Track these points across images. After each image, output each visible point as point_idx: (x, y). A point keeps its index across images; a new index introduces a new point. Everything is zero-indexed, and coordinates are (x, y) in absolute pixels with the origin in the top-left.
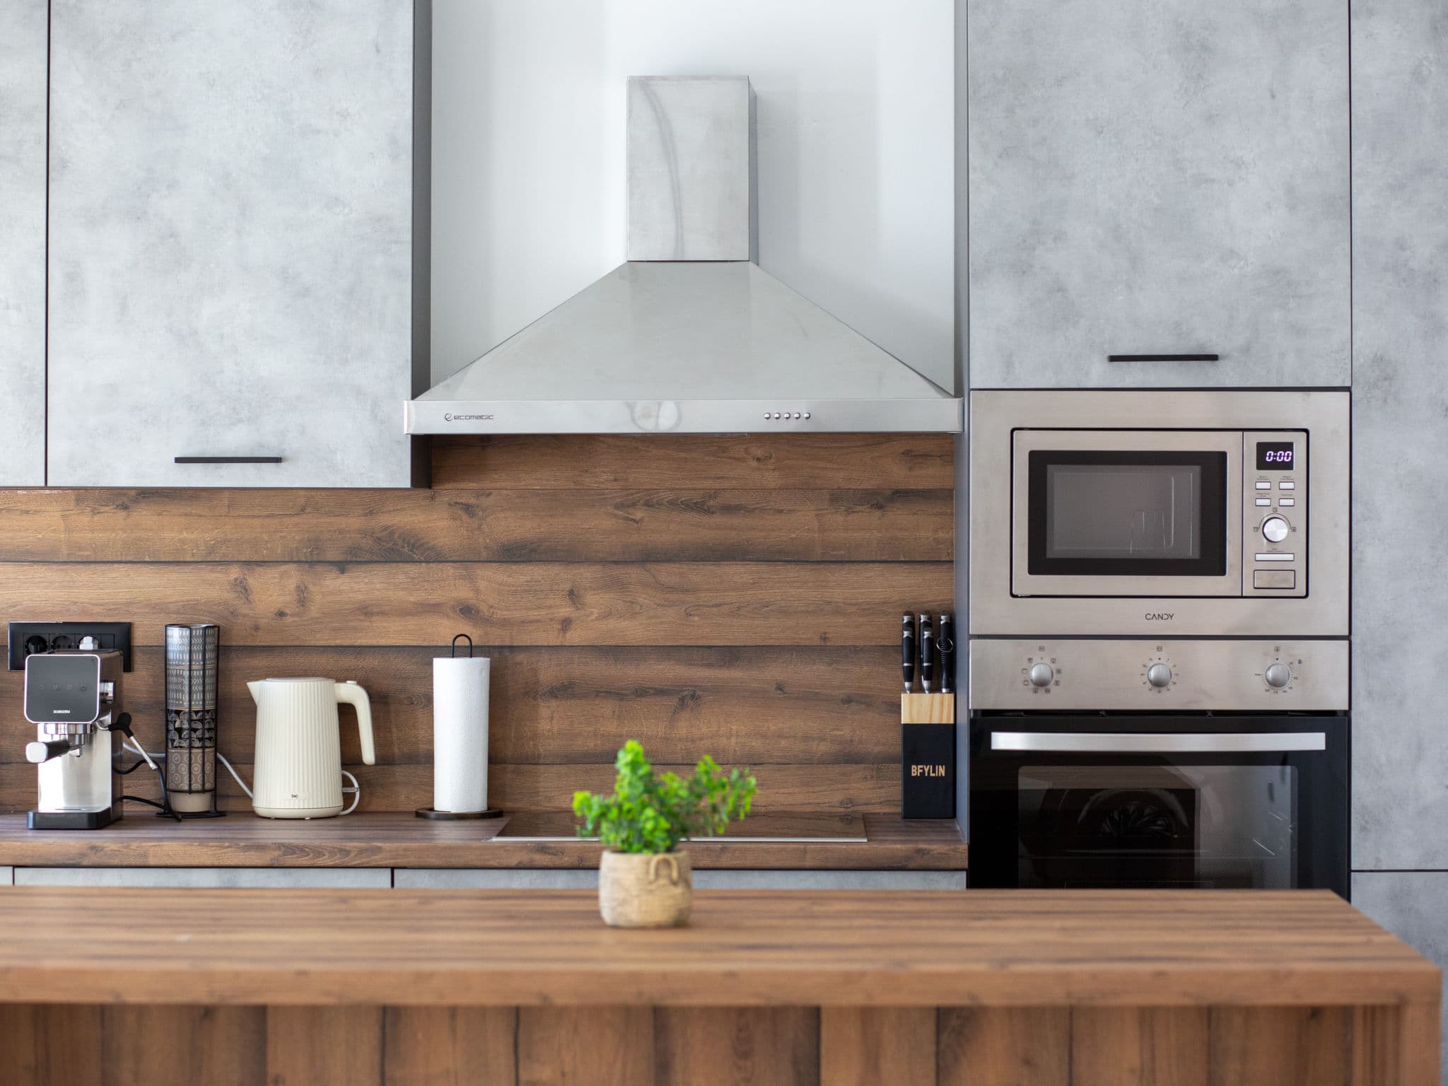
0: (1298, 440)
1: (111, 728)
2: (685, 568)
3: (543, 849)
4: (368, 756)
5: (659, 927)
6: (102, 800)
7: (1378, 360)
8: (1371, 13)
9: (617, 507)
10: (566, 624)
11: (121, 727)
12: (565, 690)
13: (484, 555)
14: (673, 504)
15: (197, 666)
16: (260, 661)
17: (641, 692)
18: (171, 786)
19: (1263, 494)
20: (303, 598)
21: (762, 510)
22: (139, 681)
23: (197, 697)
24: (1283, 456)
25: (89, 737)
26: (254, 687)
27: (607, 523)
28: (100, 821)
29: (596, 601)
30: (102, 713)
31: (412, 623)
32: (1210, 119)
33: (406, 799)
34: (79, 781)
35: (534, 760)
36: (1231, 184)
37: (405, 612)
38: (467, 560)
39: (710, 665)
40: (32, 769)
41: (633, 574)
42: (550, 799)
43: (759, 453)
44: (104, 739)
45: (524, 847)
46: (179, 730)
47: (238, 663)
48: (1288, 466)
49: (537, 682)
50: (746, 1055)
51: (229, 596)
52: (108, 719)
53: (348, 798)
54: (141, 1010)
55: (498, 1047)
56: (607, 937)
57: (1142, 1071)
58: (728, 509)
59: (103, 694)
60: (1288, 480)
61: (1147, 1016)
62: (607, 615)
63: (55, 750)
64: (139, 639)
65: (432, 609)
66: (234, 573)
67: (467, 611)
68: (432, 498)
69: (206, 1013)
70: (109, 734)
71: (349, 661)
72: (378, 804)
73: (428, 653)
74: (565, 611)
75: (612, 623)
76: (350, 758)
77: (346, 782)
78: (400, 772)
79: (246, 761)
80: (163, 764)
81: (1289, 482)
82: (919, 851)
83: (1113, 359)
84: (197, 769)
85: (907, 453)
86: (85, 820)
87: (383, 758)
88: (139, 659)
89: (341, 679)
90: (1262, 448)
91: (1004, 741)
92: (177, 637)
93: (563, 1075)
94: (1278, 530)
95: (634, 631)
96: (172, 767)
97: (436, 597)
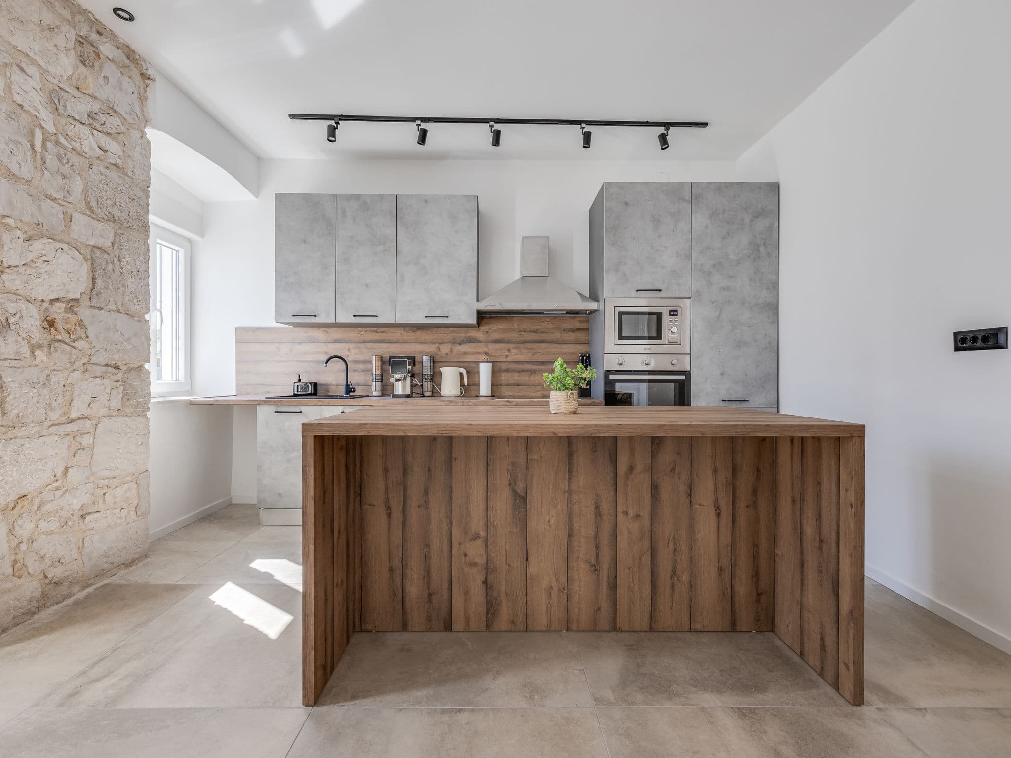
0: (679, 310)
1: (410, 376)
2: (533, 344)
3: (508, 401)
4: (466, 384)
5: (570, 413)
6: (408, 392)
7: (697, 291)
8: (696, 213)
9: (518, 332)
10: (507, 356)
11: (413, 376)
12: (507, 370)
13: (490, 342)
14: (530, 331)
15: (429, 364)
16: (442, 364)
17: (523, 371)
18: (423, 390)
19: (671, 321)
20: (452, 351)
21: (549, 332)
22: (416, 369)
23: (429, 371)
24: (675, 313)
25: (405, 378)
26: (442, 369)
27: (516, 335)
28: (408, 396)
29: (514, 351)
30: (408, 373)
31: (475, 356)
32: (659, 237)
33: (474, 393)
34: (404, 387)
35: (500, 385)
36: (664, 251)
37: (473, 354)
38: (486, 343)
39: (538, 365)
40: (393, 385)
41: (522, 346)
42: (504, 393)
43: (548, 320)
44: (409, 379)
45: (504, 401)
46: (425, 378)
47: (437, 365)
48: (677, 315)
49: (501, 369)
50: (595, 451)
51: (436, 350)
52: (410, 375)
53: (461, 393)
54: (415, 437)
55: (522, 448)
56: (552, 415)
57: (712, 456)
58: (542, 332)
59: (409, 369)
60: (677, 318)
61: (714, 439)
62: (516, 355)
63: (397, 380)
64: (416, 360)
65: (479, 353)
66: (437, 345)
67: (486, 353)
68: (479, 330)
69: (435, 438)
70: (410, 378)
71: (461, 364)
72: (467, 394)
73: (478, 363)
74: (507, 354)
75: (516, 356)
76: (462, 385)
77: (461, 390)
78: (472, 388)
79: (440, 385)
80: (422, 386)
81: (676, 319)
82: (594, 402)
83: (637, 291)
84: (429, 386)
85: (579, 321)
86: (404, 396)
87: (469, 385)
88: (416, 363)
89: (460, 367)
90: (671, 311)
91: (611, 377)
92: (425, 358)
93: (541, 457)
94: (674, 329)
95: (521, 358)
96: (424, 386)
97: (480, 351)
